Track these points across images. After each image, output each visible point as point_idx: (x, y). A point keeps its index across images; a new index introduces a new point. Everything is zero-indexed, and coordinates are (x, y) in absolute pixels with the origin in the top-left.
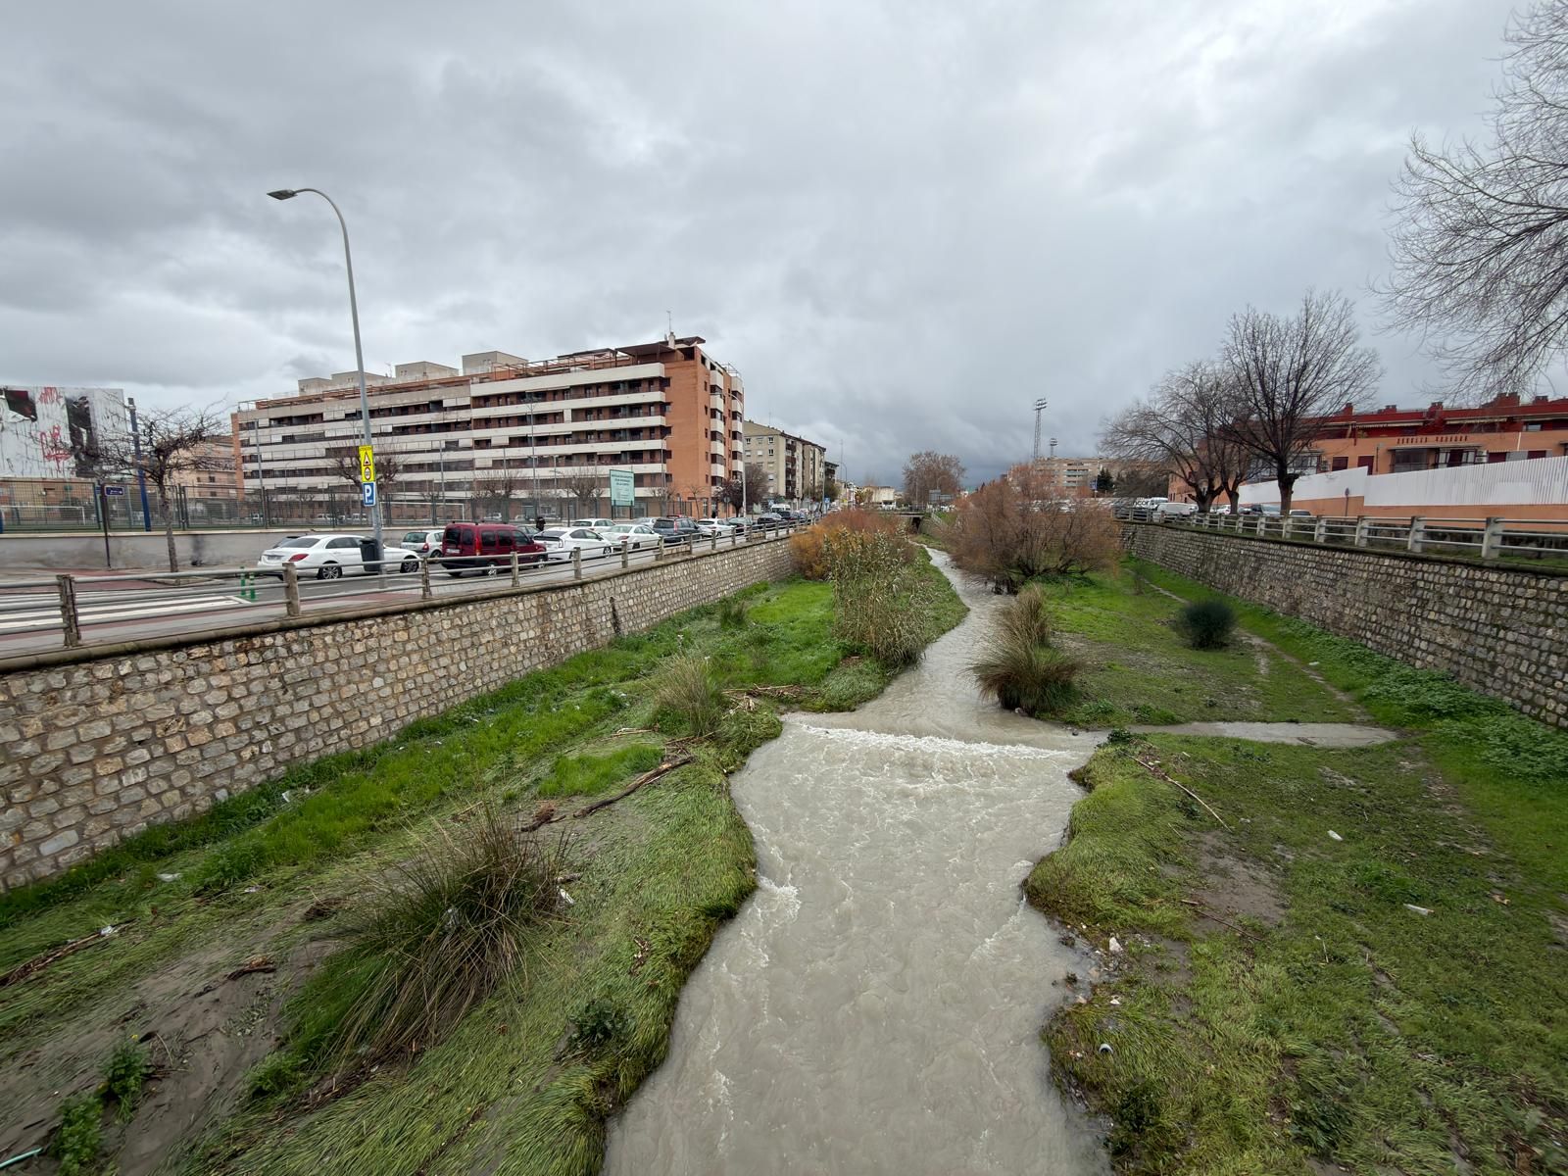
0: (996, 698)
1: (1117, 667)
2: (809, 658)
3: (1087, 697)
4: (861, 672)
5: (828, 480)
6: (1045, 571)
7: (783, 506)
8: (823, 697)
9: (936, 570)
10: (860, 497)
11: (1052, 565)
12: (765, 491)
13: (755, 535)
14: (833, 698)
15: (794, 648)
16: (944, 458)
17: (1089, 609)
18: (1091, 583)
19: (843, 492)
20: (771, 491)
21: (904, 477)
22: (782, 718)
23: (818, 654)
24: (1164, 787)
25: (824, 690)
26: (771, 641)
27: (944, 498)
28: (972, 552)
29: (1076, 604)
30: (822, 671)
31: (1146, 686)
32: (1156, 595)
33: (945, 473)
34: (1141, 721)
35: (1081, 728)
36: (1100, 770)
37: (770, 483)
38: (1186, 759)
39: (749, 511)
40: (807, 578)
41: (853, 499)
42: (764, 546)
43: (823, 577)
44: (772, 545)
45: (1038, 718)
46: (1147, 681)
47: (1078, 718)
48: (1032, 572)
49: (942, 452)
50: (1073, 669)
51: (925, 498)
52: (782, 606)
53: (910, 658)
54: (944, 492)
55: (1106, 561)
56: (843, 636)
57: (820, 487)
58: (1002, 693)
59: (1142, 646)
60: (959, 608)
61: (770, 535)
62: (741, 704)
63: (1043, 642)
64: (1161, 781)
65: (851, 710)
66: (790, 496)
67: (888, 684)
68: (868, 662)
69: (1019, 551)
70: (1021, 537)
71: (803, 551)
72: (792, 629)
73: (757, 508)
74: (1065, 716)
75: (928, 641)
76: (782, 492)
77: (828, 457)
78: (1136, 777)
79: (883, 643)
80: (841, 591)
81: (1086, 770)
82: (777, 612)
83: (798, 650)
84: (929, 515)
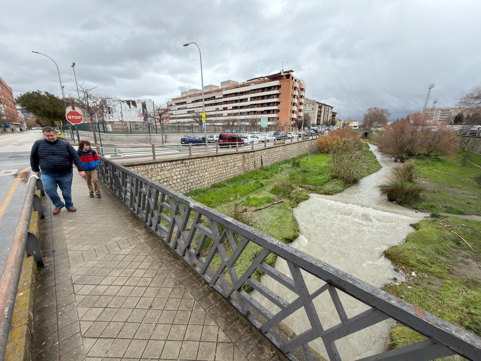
0: (386, 197)
1: (442, 192)
2: (320, 178)
3: (425, 201)
4: (337, 184)
5: (333, 118)
6: (418, 154)
7: (315, 128)
8: (323, 190)
9: (371, 152)
10: (344, 125)
11: (422, 152)
12: (309, 122)
13: (305, 138)
14: (327, 191)
15: (315, 174)
16: (381, 110)
17: (436, 170)
18: (440, 160)
19: (338, 123)
20: (311, 122)
21: (363, 117)
22: (310, 195)
23: (323, 177)
24: (449, 234)
25: (324, 188)
26: (308, 172)
27: (379, 125)
28: (387, 146)
29: (430, 168)
30: (324, 182)
31: (453, 200)
32: (472, 166)
33: (381, 115)
34: (446, 212)
35: (420, 211)
36: (423, 224)
37: (312, 120)
38: (463, 226)
39: (304, 130)
40: (322, 153)
41: (341, 125)
42: (308, 142)
43: (328, 153)
44: (311, 141)
45: (402, 206)
46: (455, 198)
47: (419, 207)
48: (413, 155)
49: (380, 107)
50: (420, 190)
51: (371, 125)
52: (312, 161)
53: (355, 181)
54: (379, 123)
55: (449, 152)
56: (332, 172)
57: (330, 121)
58: (389, 196)
59: (457, 186)
60: (379, 166)
61: (311, 138)
62: (297, 189)
63: (410, 180)
64: (449, 231)
65: (332, 195)
66: (318, 124)
67: (346, 188)
68: (340, 181)
69: (408, 147)
70: (410, 142)
71: (321, 143)
72: (315, 169)
73: (306, 128)
74: (414, 206)
75: (362, 177)
76: (315, 123)
77: (334, 110)
78: (438, 229)
79: (346, 176)
80: (333, 157)
81: (418, 224)
82: (310, 163)
83: (317, 175)
84: (372, 132)
